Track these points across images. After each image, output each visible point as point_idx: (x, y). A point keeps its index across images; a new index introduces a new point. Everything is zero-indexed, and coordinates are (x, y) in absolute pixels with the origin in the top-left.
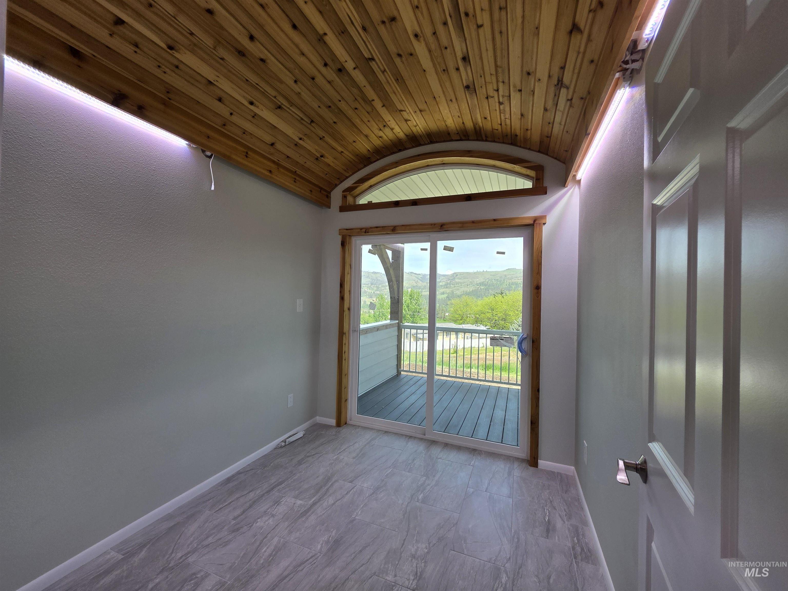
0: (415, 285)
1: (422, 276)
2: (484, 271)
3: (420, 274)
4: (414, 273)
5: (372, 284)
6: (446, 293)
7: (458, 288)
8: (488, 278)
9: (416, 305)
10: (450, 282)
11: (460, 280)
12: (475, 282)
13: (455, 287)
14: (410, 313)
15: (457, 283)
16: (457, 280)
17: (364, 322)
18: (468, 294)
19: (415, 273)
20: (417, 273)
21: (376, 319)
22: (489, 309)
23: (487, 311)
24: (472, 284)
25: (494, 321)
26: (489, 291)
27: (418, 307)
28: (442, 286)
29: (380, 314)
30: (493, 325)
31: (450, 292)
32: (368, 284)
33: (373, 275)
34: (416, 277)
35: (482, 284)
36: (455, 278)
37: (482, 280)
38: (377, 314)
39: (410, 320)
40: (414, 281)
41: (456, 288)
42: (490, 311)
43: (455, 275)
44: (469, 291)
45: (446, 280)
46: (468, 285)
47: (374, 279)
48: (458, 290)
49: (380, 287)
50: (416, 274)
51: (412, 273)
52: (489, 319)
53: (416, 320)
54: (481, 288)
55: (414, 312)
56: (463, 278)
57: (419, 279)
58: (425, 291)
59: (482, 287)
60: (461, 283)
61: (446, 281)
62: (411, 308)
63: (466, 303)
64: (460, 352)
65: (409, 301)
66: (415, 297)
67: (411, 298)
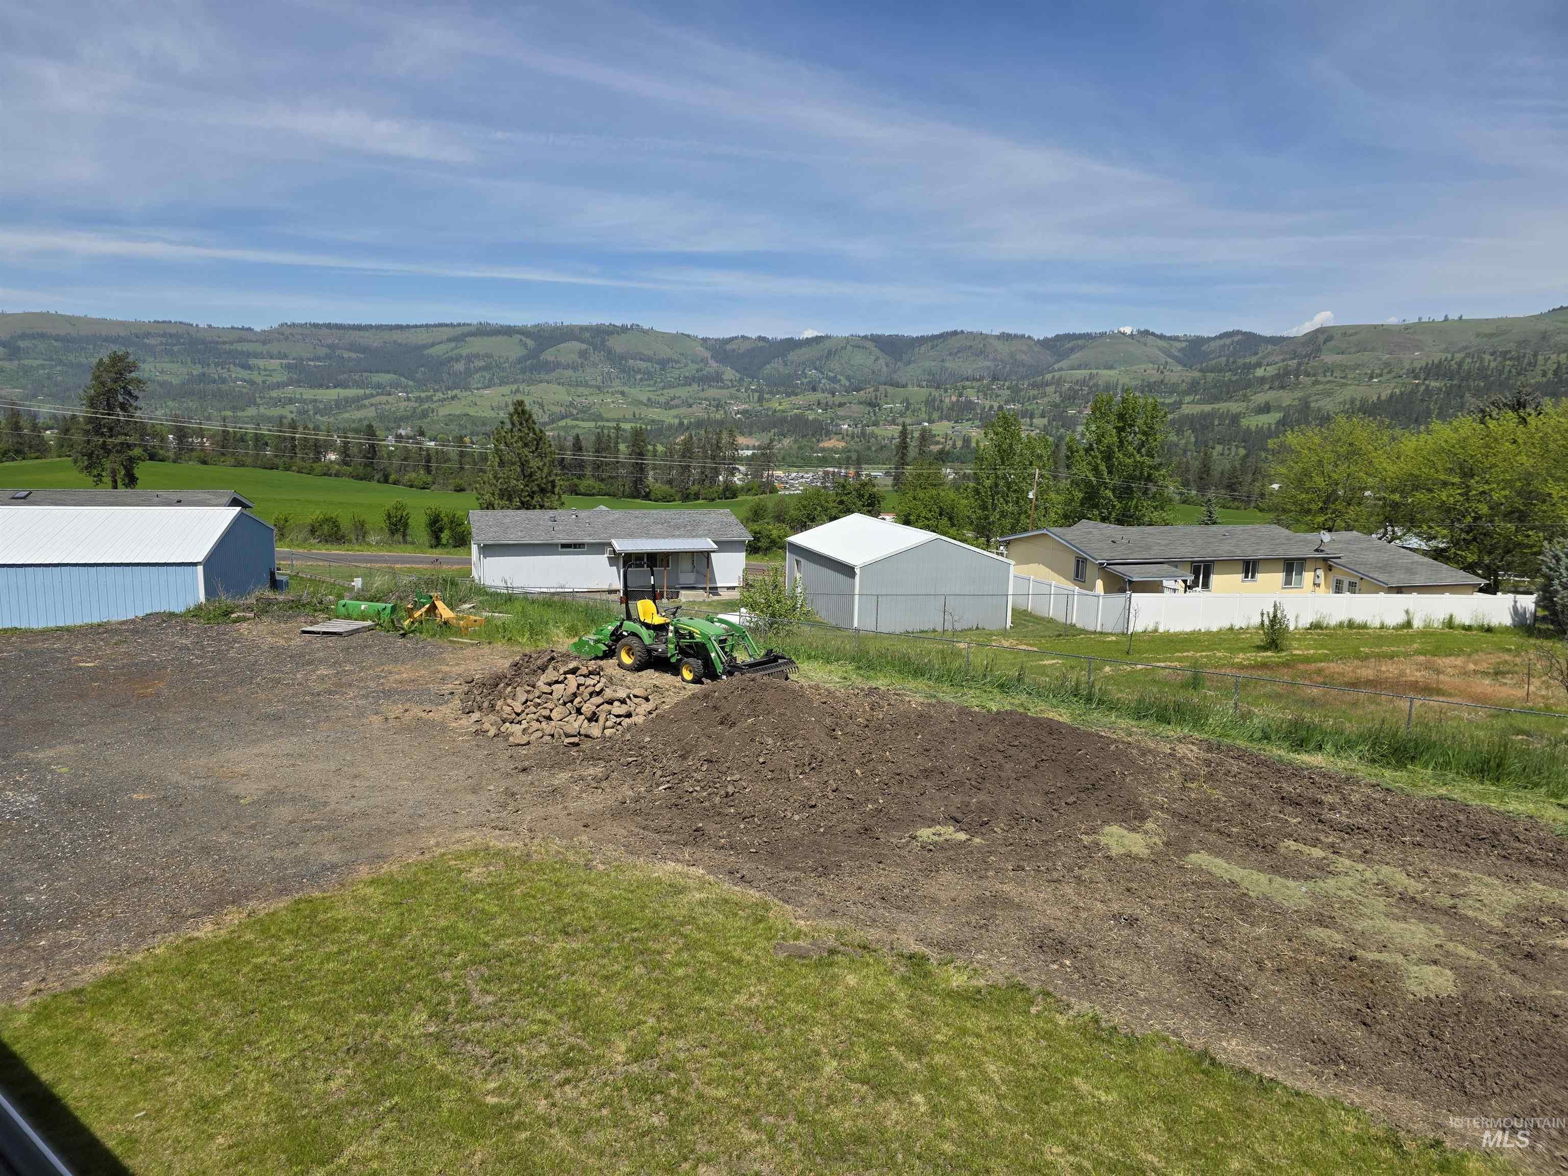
0: (1155, 377)
1: (1184, 345)
2: (1450, 317)
3: (1176, 339)
4: (1153, 334)
5: (995, 378)
6: (1279, 408)
7: (1327, 386)
8: (1465, 348)
9: (1139, 451)
10: (1299, 364)
11: (1340, 357)
12: (1407, 366)
13: (1316, 383)
14: (1116, 481)
15: (1329, 369)
16: (1329, 358)
17: (938, 510)
18: (1369, 410)
19: (1158, 332)
20: (1168, 335)
21: (983, 500)
22: (1451, 469)
23: (1442, 477)
24: (1389, 372)
25: (1469, 519)
26: (1462, 397)
27: (1148, 461)
28: (1262, 380)
29: (997, 485)
30: (1463, 536)
31: (1296, 403)
32: (981, 379)
33: (999, 345)
34: (1160, 349)
35: (1434, 370)
36: (1319, 350)
37: (1437, 357)
38: (988, 483)
39: (1114, 506)
40: (1153, 363)
41: (1320, 387)
42: (1457, 480)
43: (1321, 338)
44: (1375, 398)
45: (1281, 357)
46: (1371, 377)
47: (1002, 361)
48: (1329, 394)
49: (1021, 390)
50: (1162, 337)
51: (1147, 332)
52: (1446, 510)
53: (1136, 507)
54: (1427, 386)
55: (1132, 477)
56: (1353, 350)
57: (1174, 357)
58: (1192, 402)
59: (1434, 384)
60: (1344, 368)
61: (1283, 360)
62: (1120, 463)
63: (1351, 444)
64: (1295, 644)
65: (1112, 438)
66: (1140, 422)
67: (1121, 424)
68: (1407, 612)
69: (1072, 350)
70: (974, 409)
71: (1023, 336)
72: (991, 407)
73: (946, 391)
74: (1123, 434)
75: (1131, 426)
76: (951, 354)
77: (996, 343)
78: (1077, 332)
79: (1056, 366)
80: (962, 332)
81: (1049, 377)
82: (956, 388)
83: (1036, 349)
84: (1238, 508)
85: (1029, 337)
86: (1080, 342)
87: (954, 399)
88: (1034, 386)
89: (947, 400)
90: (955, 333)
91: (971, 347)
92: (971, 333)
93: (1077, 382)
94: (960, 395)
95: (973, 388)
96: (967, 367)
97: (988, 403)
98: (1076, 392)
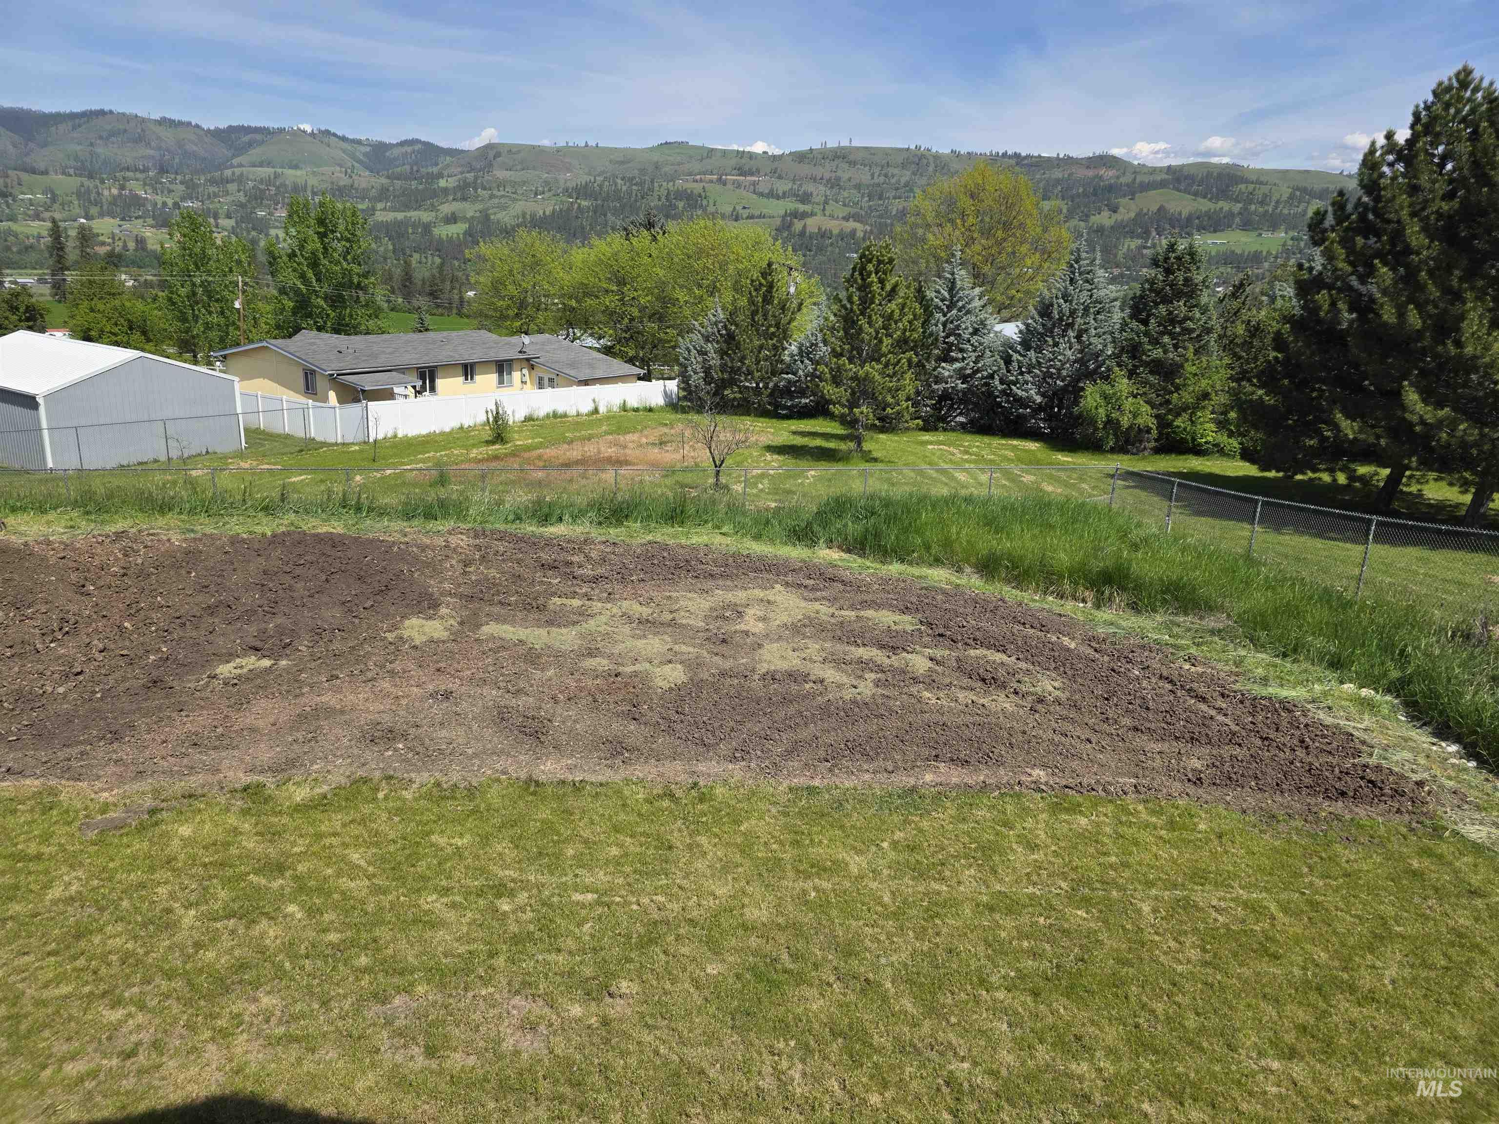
0: (344, 181)
1: (368, 149)
2: (590, 144)
3: (359, 142)
4: (335, 135)
5: (163, 170)
6: (464, 219)
7: (503, 201)
8: (603, 172)
9: (345, 259)
10: (476, 178)
11: (509, 173)
12: (562, 184)
13: (492, 197)
14: (326, 289)
15: (502, 184)
16: (501, 174)
17: (125, 324)
18: (538, 223)
19: (340, 133)
20: (351, 137)
21: (181, 312)
22: (609, 279)
23: (605, 286)
24: (550, 190)
25: (626, 320)
26: (605, 215)
27: (356, 269)
28: (445, 191)
29: (194, 294)
30: (624, 335)
31: (478, 214)
32: (145, 170)
33: (161, 132)
34: (344, 151)
35: (582, 191)
36: (491, 165)
37: (584, 179)
38: (183, 291)
39: (328, 315)
40: (341, 167)
41: (496, 201)
42: (615, 288)
43: (491, 154)
44: (541, 213)
45: (459, 169)
46: (536, 194)
47: (168, 150)
48: (504, 208)
49: (198, 186)
50: (344, 139)
51: (327, 132)
52: (610, 313)
53: (351, 316)
54: (579, 205)
55: (342, 285)
56: (519, 167)
57: (360, 162)
58: (384, 209)
59: (584, 203)
60: (514, 184)
61: (462, 173)
62: (327, 271)
63: (533, 256)
64: (516, 436)
65: (314, 244)
66: (341, 227)
67: (322, 230)
68: (594, 401)
69: (250, 144)
70: (144, 206)
71: (189, 124)
72: (165, 204)
73: (102, 182)
74: (327, 240)
75: (333, 232)
76: (101, 138)
77: (158, 130)
78: (253, 125)
79: (235, 162)
80: (111, 112)
81: (228, 173)
82: (115, 179)
83: (206, 140)
84: (442, 315)
85: (197, 126)
86: (258, 137)
87: (115, 191)
88: (213, 182)
89: (106, 193)
90: (101, 113)
91: (125, 131)
92: (124, 114)
93: (261, 181)
94: (122, 188)
95: (137, 180)
96: (128, 155)
97: (159, 199)
98: (262, 191)
